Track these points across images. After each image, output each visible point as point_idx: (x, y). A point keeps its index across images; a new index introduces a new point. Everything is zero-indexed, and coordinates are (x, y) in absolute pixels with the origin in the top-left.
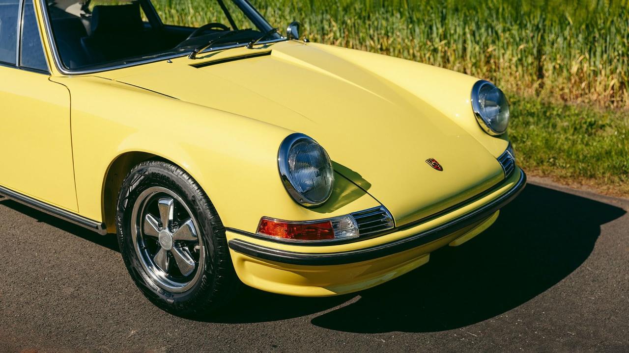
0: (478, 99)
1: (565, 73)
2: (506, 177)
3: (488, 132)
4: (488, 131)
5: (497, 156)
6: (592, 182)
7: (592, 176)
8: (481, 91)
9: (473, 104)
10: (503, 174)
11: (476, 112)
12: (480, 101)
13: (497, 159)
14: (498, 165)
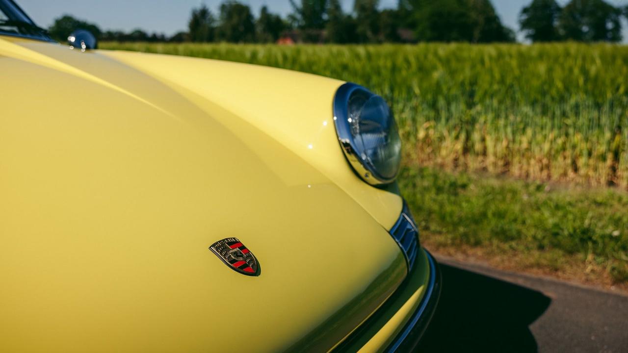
0: (346, 118)
1: (412, 139)
2: (410, 269)
3: (367, 179)
4: (367, 176)
5: (389, 226)
6: (479, 252)
7: (477, 244)
8: (352, 103)
9: (336, 125)
10: (404, 264)
11: (343, 141)
12: (350, 120)
13: (389, 232)
14: (391, 246)
